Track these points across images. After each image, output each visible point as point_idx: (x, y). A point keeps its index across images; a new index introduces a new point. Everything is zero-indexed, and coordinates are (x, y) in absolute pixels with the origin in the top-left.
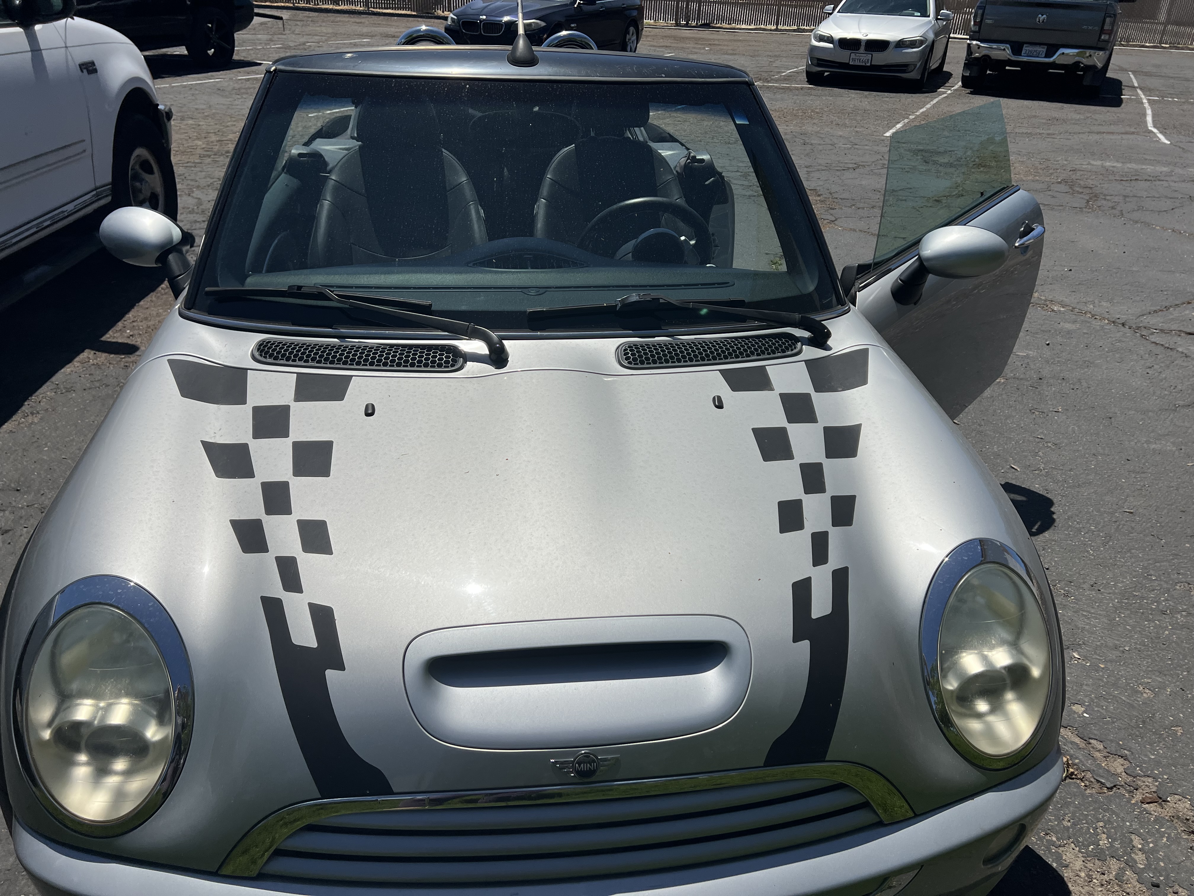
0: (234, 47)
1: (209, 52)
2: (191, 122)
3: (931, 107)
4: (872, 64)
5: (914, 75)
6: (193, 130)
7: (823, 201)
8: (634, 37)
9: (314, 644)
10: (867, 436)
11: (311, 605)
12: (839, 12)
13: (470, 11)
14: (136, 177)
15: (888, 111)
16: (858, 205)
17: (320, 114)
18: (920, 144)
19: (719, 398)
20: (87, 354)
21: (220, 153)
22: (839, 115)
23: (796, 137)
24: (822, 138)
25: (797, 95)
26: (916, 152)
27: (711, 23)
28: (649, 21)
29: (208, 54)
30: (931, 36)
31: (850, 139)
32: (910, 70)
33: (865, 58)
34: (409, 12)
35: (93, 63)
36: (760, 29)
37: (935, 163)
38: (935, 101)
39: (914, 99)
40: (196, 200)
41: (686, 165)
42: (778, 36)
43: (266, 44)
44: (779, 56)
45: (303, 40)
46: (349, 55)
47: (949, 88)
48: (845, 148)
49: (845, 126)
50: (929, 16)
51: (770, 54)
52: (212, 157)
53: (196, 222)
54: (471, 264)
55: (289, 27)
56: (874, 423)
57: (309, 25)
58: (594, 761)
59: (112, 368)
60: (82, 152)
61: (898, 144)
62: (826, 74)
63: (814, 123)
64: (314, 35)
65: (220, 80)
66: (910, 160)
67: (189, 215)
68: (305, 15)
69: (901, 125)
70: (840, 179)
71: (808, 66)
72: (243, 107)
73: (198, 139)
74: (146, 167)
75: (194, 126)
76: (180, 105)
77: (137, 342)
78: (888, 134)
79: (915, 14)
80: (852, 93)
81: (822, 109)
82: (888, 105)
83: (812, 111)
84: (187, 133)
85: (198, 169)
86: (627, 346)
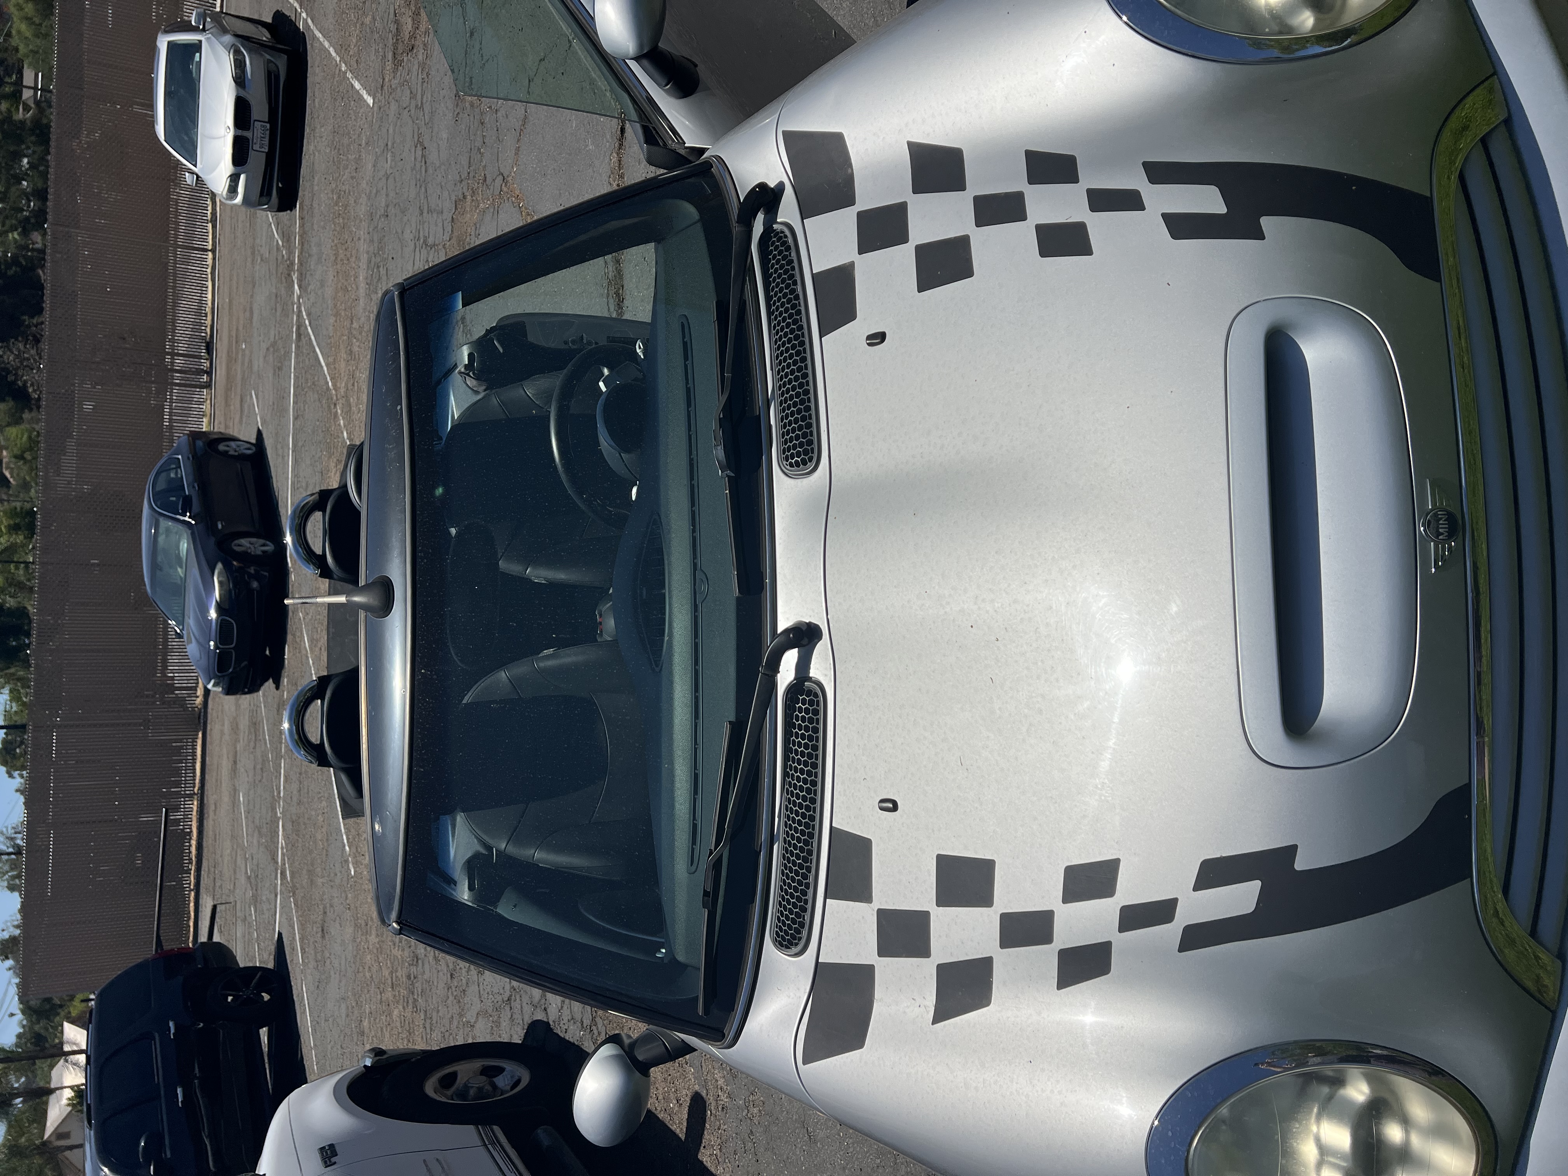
0: (256, 967)
1: (266, 999)
2: (366, 1023)
3: (328, 41)
4: (267, 120)
5: (282, 63)
6: (377, 1021)
7: (473, 192)
8: (233, 444)
9: (1257, 884)
10: (928, 134)
11: (1196, 888)
12: (195, 166)
13: (204, 662)
14: (463, 1094)
15: (335, 99)
16: (478, 143)
17: (350, 859)
18: (384, 57)
19: (869, 337)
20: (705, 1157)
21: (411, 986)
22: (341, 168)
23: (377, 227)
24: (377, 191)
25: (313, 225)
26: (397, 63)
27: (205, 340)
28: (204, 424)
29: (269, 1000)
30: (228, 39)
31: (379, 154)
32: (275, 69)
33: (260, 130)
34: (199, 742)
35: (322, 1149)
36: (213, 273)
37: (413, 37)
38: (319, 35)
39: (317, 64)
40: (480, 1018)
41: (477, 378)
42: (223, 250)
43: (250, 926)
44: (253, 247)
45: (243, 880)
46: (377, 827)
47: (298, 15)
48: (392, 161)
49: (358, 160)
50: (200, 41)
51: (249, 260)
52: (416, 997)
53: (512, 1018)
54: (657, 669)
55: (224, 897)
56: (907, 125)
57: (221, 872)
58: (1436, 515)
59: (726, 1127)
60: (440, 1163)
61: (385, 88)
62: (280, 185)
63: (355, 202)
64: (236, 866)
65: (304, 986)
66: (409, 71)
67: (502, 1028)
68: (206, 876)
69: (357, 82)
70: (440, 167)
71: (269, 209)
72: (343, 957)
73: (390, 1014)
74: (448, 1081)
75: (372, 1019)
76: (342, 1037)
77: (687, 1095)
78: (370, 101)
79: (198, 60)
80: (308, 149)
81: (333, 191)
82: (325, 100)
83: (336, 204)
84: (382, 1029)
85: (434, 1014)
86: (785, 462)
